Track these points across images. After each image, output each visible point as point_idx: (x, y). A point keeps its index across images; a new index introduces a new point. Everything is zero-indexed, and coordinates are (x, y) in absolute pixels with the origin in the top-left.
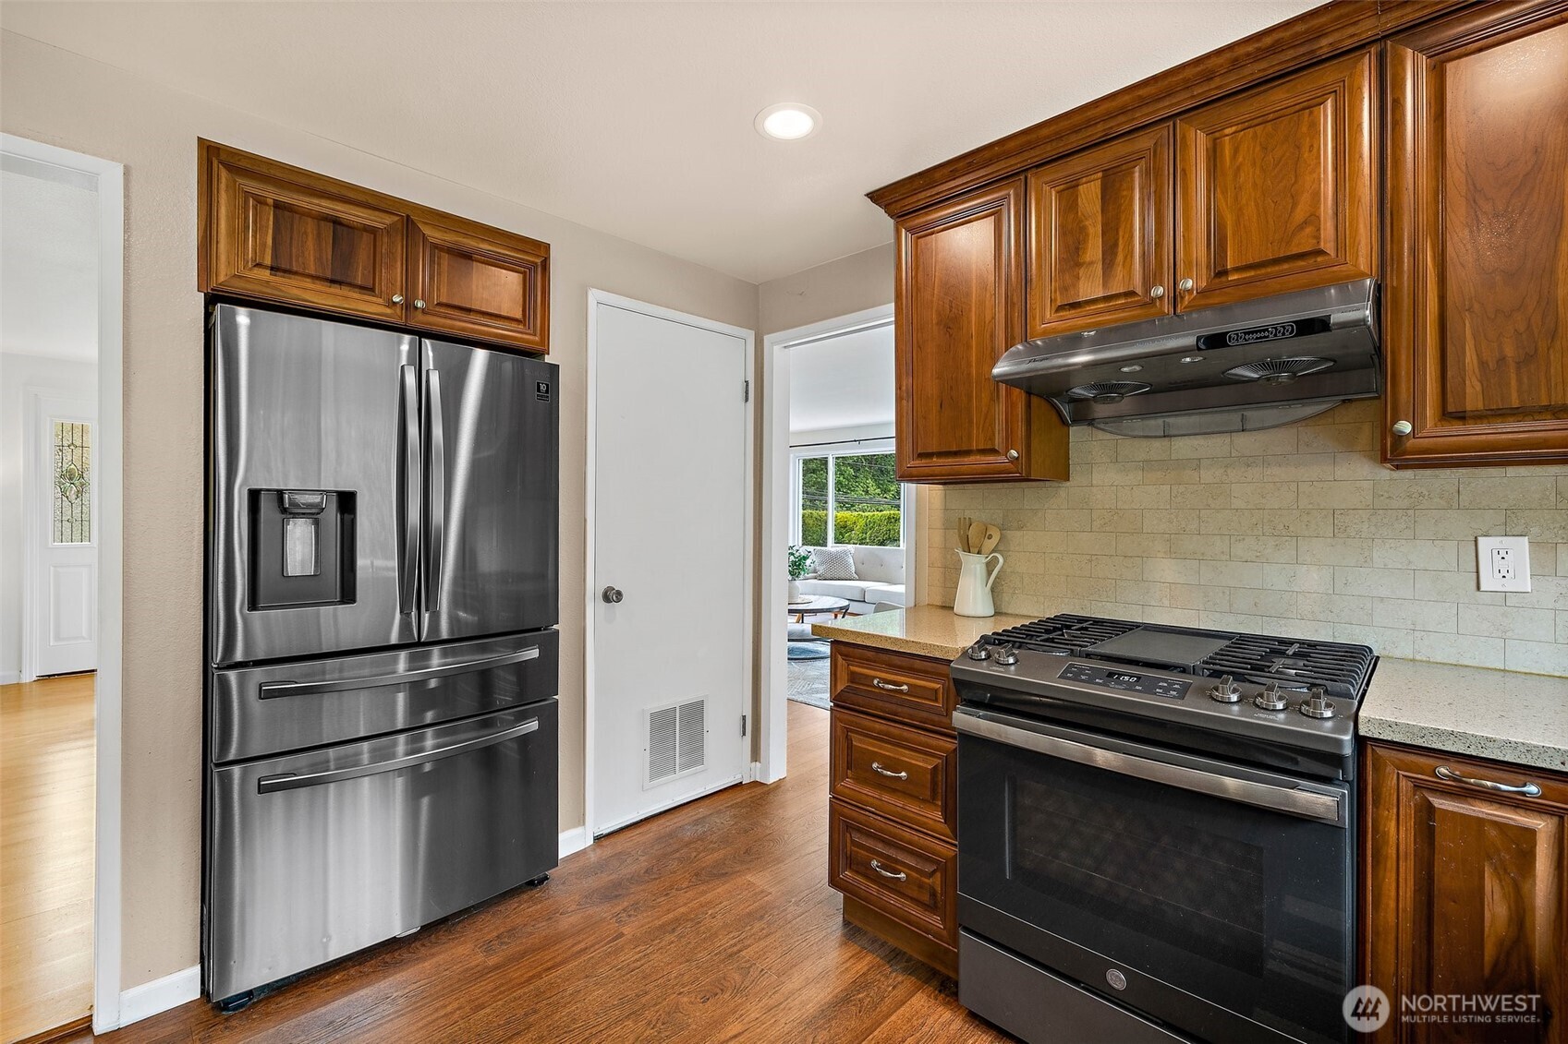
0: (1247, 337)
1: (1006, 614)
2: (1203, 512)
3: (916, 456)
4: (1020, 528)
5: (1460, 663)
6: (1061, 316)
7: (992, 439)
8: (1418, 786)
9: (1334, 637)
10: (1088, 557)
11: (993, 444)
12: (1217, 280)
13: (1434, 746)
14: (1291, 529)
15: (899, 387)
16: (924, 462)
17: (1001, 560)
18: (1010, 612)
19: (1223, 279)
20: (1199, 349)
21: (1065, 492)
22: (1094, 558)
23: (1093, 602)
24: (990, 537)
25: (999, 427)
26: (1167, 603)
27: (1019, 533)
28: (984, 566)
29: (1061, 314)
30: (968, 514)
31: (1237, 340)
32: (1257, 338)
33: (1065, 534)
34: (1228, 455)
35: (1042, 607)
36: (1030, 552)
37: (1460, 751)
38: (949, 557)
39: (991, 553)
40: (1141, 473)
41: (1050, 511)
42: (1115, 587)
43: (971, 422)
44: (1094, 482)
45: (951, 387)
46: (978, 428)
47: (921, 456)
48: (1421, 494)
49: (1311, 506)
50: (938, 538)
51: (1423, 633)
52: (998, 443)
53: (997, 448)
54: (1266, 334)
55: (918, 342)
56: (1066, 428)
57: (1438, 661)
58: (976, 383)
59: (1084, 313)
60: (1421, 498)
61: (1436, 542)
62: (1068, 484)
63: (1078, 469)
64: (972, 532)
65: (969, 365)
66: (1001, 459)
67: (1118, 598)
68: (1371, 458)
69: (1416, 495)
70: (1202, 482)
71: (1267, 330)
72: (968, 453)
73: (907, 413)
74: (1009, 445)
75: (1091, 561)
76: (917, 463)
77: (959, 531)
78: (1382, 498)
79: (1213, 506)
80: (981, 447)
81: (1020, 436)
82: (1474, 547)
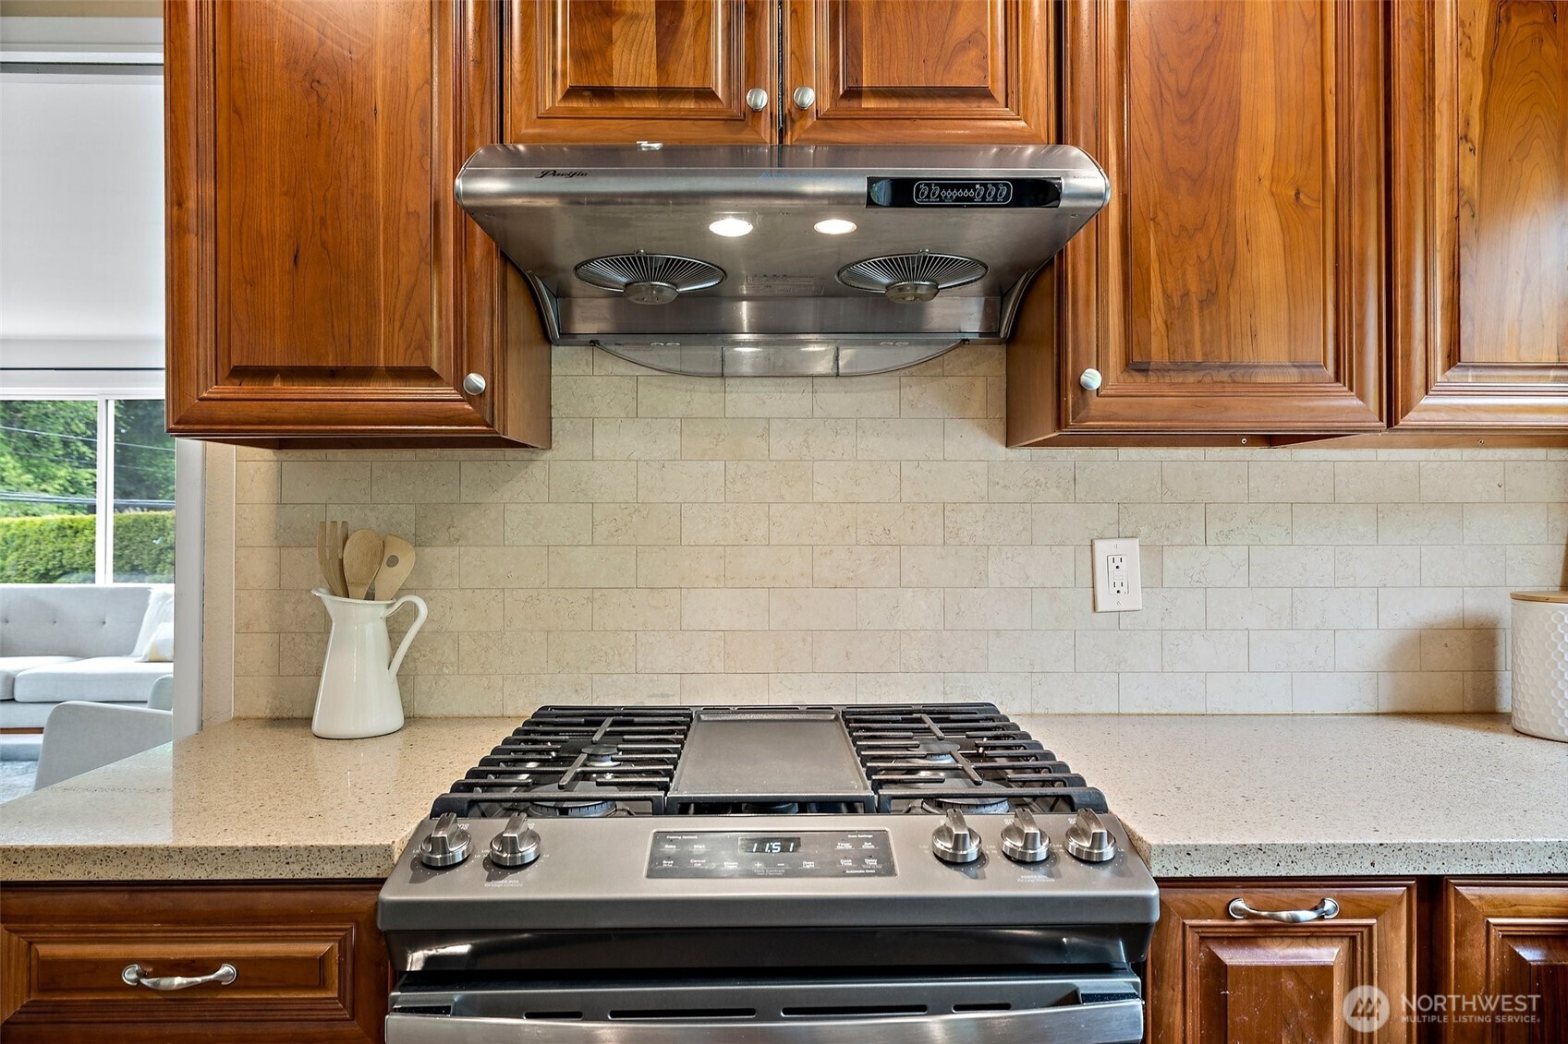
0: (944, 193)
1: (422, 718)
2: (773, 507)
3: (224, 372)
4: (454, 541)
5: (1079, 711)
6: (576, 109)
7: (424, 347)
8: (1206, 938)
9: (945, 694)
10: (587, 593)
11: (426, 356)
12: (845, 104)
13: (1240, 873)
14: (893, 534)
15: (176, 199)
16: (247, 389)
17: (423, 610)
18: (431, 713)
19: (854, 103)
20: (871, 203)
21: (541, 469)
22: (597, 594)
23: (596, 677)
24: (393, 561)
25: (439, 322)
26: (719, 667)
27: (450, 553)
28: (382, 627)
29: (575, 105)
30: (336, 513)
31: (928, 197)
32: (958, 199)
33: (545, 551)
34: (809, 414)
35: (500, 694)
36: (473, 590)
37: (1269, 874)
38: (288, 607)
39: (397, 597)
40: (677, 437)
41: (514, 507)
42: (635, 646)
43: (372, 306)
44: (598, 453)
45: (323, 221)
46: (391, 320)
47: (239, 373)
48: (1038, 483)
49: (916, 499)
50: (261, 567)
51: (1041, 676)
52: (437, 358)
53: (435, 367)
54: (971, 193)
55: (231, 100)
56: (547, 347)
57: (1057, 712)
58: (386, 220)
59: (622, 114)
60: (1038, 487)
61: (1054, 548)
62: (548, 455)
63: (568, 425)
64: (352, 555)
65: (368, 176)
66: (447, 392)
67: (640, 664)
68: (989, 431)
69: (1033, 484)
70: (772, 458)
71: (974, 185)
72: (364, 374)
73: (200, 268)
74: (463, 361)
75: (591, 600)
76: (229, 389)
77: (322, 553)
78: (998, 487)
79: (788, 498)
80: (398, 362)
81: (486, 344)
82: (1090, 554)
